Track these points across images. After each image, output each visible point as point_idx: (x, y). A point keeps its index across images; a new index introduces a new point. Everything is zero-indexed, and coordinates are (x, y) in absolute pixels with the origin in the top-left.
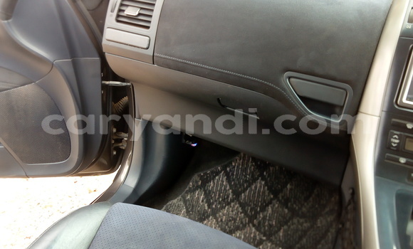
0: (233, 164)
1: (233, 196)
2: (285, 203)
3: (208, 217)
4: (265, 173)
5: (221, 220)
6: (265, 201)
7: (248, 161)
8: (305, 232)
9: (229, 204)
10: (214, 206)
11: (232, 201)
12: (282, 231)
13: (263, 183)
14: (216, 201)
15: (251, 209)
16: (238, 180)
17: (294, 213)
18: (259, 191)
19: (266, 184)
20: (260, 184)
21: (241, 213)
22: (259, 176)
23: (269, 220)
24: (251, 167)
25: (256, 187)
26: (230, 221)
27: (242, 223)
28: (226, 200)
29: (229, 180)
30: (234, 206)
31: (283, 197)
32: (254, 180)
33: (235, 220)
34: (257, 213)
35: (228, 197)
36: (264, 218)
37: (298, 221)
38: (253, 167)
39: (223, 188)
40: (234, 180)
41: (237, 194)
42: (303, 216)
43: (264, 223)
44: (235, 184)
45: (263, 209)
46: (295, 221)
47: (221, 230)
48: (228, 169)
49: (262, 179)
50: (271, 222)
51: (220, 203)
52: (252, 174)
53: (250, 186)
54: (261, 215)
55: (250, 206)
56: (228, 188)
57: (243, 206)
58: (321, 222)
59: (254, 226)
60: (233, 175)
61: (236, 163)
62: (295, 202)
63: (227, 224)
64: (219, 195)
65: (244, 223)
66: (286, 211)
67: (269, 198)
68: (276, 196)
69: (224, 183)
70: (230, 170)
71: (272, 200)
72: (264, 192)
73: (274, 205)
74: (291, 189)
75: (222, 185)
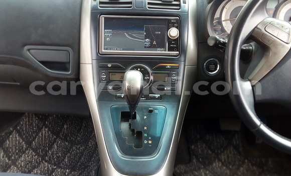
0: (22, 123)
1: (26, 145)
2: (65, 139)
3: (10, 167)
4: (47, 123)
5: (21, 166)
6: (50, 142)
7: (32, 117)
8: (82, 153)
9: (24, 152)
10: (13, 158)
11: (26, 149)
12: (66, 158)
13: (47, 130)
14: (13, 153)
15: (42, 151)
16: (27, 133)
17: (72, 143)
18: (45, 136)
19: (49, 130)
20: (45, 131)
21: (35, 156)
22: (43, 126)
23: (56, 154)
24: (35, 121)
25: (42, 134)
26: (28, 164)
27: (37, 162)
28: (22, 151)
29: (20, 135)
30: (28, 153)
31: (63, 135)
32: (40, 129)
33: (31, 162)
34: (47, 152)
35: (23, 148)
36: (52, 154)
37: (76, 148)
38: (37, 121)
39: (17, 143)
40: (24, 134)
41: (29, 144)
42: (79, 143)
43: (53, 157)
44: (26, 137)
45: (51, 147)
46: (74, 148)
47: (22, 172)
48: (18, 128)
49: (45, 127)
50: (58, 155)
51: (17, 154)
52: (37, 125)
53: (37, 134)
54: (50, 152)
55: (40, 148)
56: (21, 141)
57: (35, 150)
58: (91, 143)
59: (46, 161)
60: (23, 130)
61: (24, 122)
62: (71, 136)
63: (26, 167)
64: (15, 148)
65: (38, 162)
66: (67, 143)
67: (53, 139)
68: (58, 136)
69: (18, 139)
70: (20, 128)
71: (55, 139)
72: (49, 136)
73: (58, 143)
74: (67, 128)
75: (16, 140)
